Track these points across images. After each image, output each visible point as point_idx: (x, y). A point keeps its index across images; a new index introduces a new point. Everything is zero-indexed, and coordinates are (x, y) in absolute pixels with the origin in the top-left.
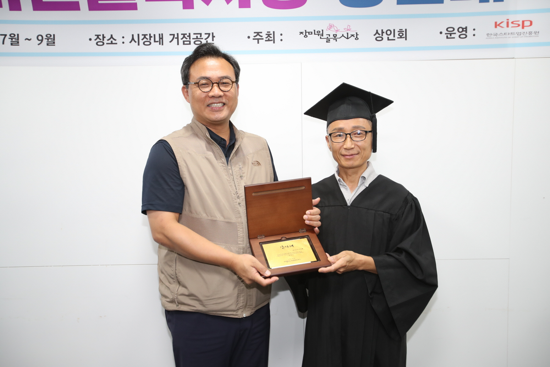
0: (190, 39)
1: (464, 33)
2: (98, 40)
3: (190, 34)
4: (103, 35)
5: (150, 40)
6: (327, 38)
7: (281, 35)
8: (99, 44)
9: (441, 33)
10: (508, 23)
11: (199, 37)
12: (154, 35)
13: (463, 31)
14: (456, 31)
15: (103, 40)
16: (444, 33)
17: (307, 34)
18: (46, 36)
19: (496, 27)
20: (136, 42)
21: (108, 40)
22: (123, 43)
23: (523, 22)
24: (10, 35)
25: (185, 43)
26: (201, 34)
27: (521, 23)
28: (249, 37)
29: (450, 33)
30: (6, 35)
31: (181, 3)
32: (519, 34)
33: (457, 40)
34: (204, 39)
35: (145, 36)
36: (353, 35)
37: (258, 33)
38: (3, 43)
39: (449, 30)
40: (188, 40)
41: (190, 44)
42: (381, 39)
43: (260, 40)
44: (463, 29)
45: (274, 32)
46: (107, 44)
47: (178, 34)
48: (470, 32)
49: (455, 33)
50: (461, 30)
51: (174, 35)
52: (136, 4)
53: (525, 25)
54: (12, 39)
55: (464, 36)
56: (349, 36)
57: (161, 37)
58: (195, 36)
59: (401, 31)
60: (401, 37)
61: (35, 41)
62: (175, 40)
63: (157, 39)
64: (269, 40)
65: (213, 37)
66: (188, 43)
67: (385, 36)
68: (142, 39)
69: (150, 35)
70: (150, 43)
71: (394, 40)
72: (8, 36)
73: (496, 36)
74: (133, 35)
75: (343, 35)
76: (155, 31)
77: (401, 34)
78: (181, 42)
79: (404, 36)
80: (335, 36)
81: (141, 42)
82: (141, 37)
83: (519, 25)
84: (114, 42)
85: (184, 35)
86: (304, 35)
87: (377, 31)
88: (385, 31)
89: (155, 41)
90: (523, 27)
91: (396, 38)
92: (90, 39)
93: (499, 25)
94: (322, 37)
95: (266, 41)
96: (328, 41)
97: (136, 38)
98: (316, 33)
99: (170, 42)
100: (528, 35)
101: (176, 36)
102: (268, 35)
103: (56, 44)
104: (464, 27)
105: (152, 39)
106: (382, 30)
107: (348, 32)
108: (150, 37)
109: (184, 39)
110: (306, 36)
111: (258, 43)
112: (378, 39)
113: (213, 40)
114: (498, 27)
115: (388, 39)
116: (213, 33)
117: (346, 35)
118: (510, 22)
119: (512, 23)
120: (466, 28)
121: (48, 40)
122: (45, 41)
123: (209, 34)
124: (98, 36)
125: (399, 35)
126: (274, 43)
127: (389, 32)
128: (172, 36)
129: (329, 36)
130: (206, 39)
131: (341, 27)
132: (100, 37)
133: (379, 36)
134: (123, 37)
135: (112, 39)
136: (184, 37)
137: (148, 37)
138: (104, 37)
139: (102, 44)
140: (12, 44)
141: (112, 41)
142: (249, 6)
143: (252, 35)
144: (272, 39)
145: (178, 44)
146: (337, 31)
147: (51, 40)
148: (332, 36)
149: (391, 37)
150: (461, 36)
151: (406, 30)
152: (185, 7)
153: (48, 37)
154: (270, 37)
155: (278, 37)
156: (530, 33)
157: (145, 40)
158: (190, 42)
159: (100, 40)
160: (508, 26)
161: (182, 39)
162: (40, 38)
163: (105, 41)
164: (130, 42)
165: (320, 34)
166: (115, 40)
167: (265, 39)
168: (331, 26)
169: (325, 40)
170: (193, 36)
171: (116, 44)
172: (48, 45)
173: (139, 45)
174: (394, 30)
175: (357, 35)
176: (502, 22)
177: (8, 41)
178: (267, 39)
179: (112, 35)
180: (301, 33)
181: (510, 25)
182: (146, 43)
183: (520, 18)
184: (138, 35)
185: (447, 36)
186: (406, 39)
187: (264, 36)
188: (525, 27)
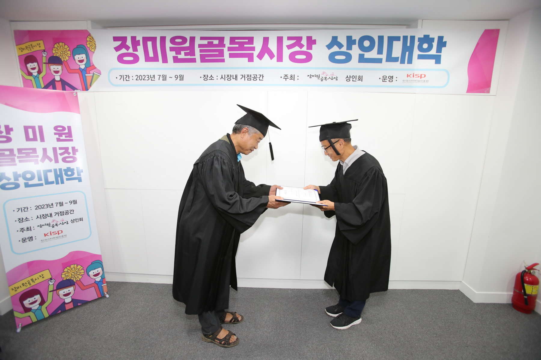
0: (251, 77)
1: (391, 79)
2: (205, 78)
3: (251, 75)
4: (207, 75)
5: (231, 77)
6: (322, 79)
7: (298, 76)
8: (205, 79)
9: (380, 78)
10: (413, 75)
11: (256, 76)
12: (233, 75)
13: (391, 78)
14: (387, 78)
15: (207, 78)
16: (381, 79)
17: (311, 76)
18: (179, 75)
19: (407, 77)
20: (223, 79)
21: (210, 78)
22: (217, 79)
23: (421, 75)
24: (162, 75)
25: (249, 79)
26: (257, 75)
27: (420, 76)
28: (281, 77)
29: (384, 79)
30: (160, 76)
31: (247, 59)
32: (419, 81)
33: (387, 83)
34: (258, 77)
35: (228, 75)
36: (335, 78)
37: (286, 75)
38: (159, 80)
39: (384, 77)
40: (250, 78)
41: (251, 80)
42: (349, 80)
43: (287, 79)
44: (391, 77)
45: (294, 75)
46: (209, 79)
47: (245, 75)
48: (394, 79)
49: (387, 79)
50: (390, 77)
51: (243, 75)
52: (224, 59)
53: (422, 76)
54: (163, 77)
55: (392, 81)
56: (333, 78)
57: (236, 77)
58: (253, 76)
59: (359, 77)
60: (359, 80)
61: (174, 78)
62: (243, 78)
63: (234, 77)
64: (291, 79)
65: (263, 76)
66: (250, 79)
67: (351, 79)
68: (227, 77)
69: (231, 75)
70: (231, 79)
71: (356, 81)
72: (161, 76)
73: (407, 82)
74: (222, 75)
75: (330, 78)
76: (233, 73)
77: (359, 78)
78: (246, 79)
79: (361, 79)
80: (326, 78)
81: (226, 79)
82: (226, 76)
83: (419, 77)
84: (212, 78)
85: (248, 75)
86: (310, 77)
87: (347, 76)
88: (351, 76)
89: (233, 78)
90: (421, 78)
91: (357, 80)
92: (201, 77)
93: (409, 76)
94: (319, 78)
95: (290, 79)
96: (322, 80)
97: (223, 77)
98: (316, 76)
99: (241, 79)
100: (423, 82)
101: (244, 76)
102: (291, 76)
103: (184, 80)
104: (392, 76)
105: (232, 77)
106: (350, 76)
107: (333, 76)
108: (231, 76)
109: (248, 78)
110: (311, 77)
111: (286, 80)
112: (347, 80)
113: (263, 78)
114: (408, 77)
115: (353, 81)
116: (263, 75)
117: (331, 78)
118: (415, 74)
119: (416, 75)
120: (393, 77)
121: (180, 77)
122: (179, 78)
123: (261, 75)
124: (205, 75)
125: (358, 78)
126: (294, 80)
127: (353, 77)
128: (242, 76)
129: (323, 77)
130: (259, 78)
131: (329, 73)
132: (205, 76)
133: (348, 78)
134: (217, 76)
135: (211, 77)
136: (248, 76)
137: (230, 76)
138: (207, 76)
139: (206, 79)
140: (163, 80)
141: (211, 78)
142: (282, 61)
143: (283, 76)
144: (293, 78)
145: (245, 80)
146: (327, 75)
147: (182, 78)
148: (324, 78)
149: (354, 80)
150: (390, 81)
151: (362, 76)
152: (249, 61)
153: (180, 76)
154: (292, 77)
155: (296, 78)
156: (424, 81)
157: (228, 78)
158: (251, 79)
159: (205, 77)
160: (413, 77)
161: (247, 77)
162: (176, 77)
163: (208, 78)
164: (221, 79)
165: (318, 76)
166: (213, 78)
167: (289, 78)
168: (324, 73)
169: (321, 80)
170: (252, 76)
171: (214, 79)
172: (180, 80)
173: (225, 80)
174: (356, 76)
175: (337, 78)
176: (411, 75)
177: (161, 78)
178: (291, 78)
179: (211, 75)
180: (308, 76)
181: (415, 76)
182: (228, 79)
183: (420, 73)
184: (225, 75)
185: (383, 80)
186: (362, 81)
187: (289, 77)
188: (422, 78)
